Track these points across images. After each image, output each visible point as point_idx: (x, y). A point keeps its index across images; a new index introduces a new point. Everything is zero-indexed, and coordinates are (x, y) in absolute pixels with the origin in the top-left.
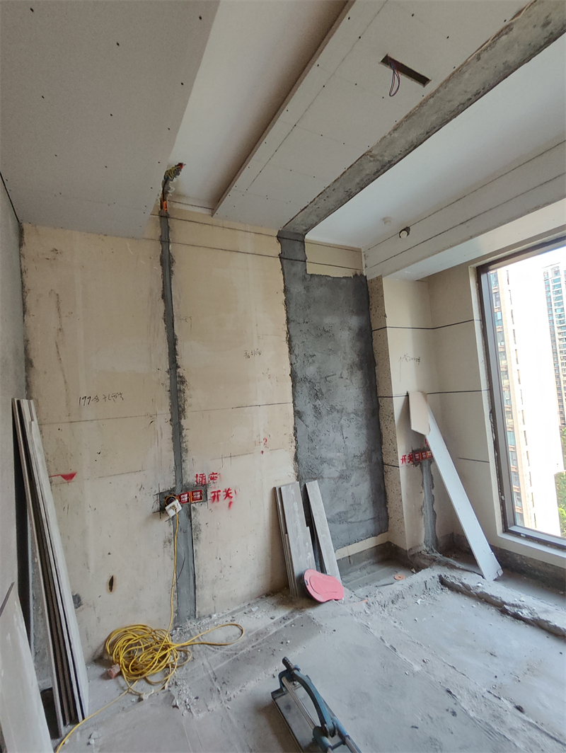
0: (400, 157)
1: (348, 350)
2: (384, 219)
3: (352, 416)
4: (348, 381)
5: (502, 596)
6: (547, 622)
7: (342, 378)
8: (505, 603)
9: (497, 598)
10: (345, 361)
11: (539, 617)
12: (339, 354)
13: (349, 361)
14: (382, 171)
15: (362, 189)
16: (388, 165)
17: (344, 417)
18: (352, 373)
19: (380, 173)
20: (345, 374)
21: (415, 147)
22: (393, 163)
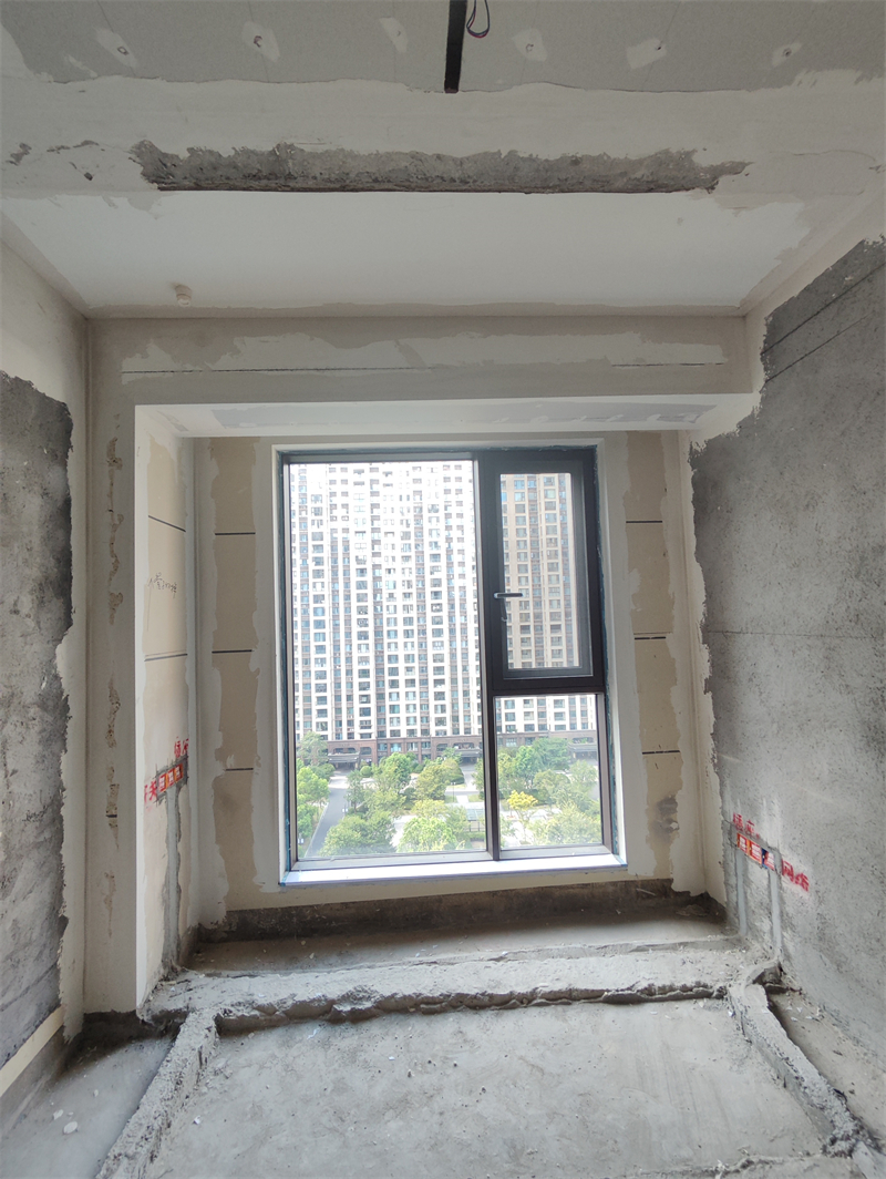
0: (311, 183)
1: (36, 541)
3: (33, 711)
4: (31, 623)
5: (324, 992)
6: (393, 996)
7: (16, 612)
8: (333, 1002)
9: (319, 1000)
10: (27, 571)
11: (382, 996)
12: (16, 550)
13: (34, 572)
14: (264, 182)
15: (198, 187)
16: (282, 181)
17: (14, 718)
18: (41, 602)
19: (254, 183)
20: (27, 603)
21: (343, 189)
22: (292, 184)
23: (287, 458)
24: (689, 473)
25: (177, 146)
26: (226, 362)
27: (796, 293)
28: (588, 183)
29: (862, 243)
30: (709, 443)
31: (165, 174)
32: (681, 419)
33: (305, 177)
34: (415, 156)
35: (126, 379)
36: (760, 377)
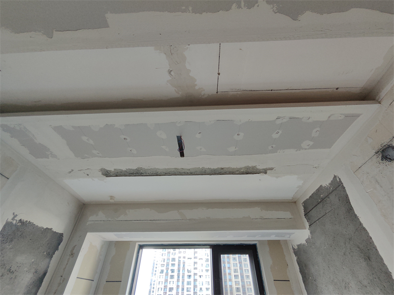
0: (148, 174)
2: (111, 197)
14: (135, 175)
15: (117, 176)
16: (140, 174)
21: (157, 175)
22: (142, 175)
23: (141, 247)
24: (295, 258)
25: (111, 168)
26: (122, 217)
27: (308, 198)
28: (228, 173)
29: (321, 186)
30: (298, 246)
31: (107, 174)
32: (284, 236)
33: (146, 173)
34: (175, 169)
35: (88, 223)
36: (307, 224)
